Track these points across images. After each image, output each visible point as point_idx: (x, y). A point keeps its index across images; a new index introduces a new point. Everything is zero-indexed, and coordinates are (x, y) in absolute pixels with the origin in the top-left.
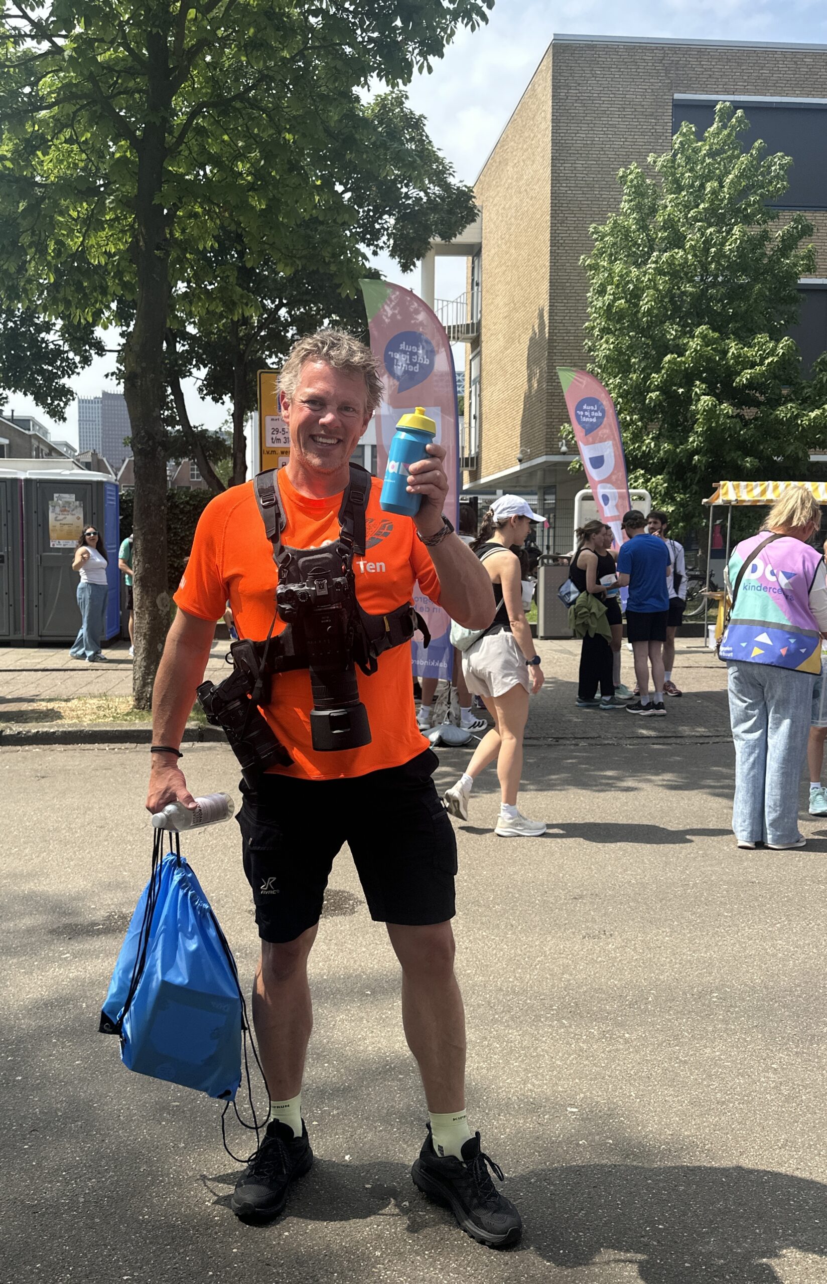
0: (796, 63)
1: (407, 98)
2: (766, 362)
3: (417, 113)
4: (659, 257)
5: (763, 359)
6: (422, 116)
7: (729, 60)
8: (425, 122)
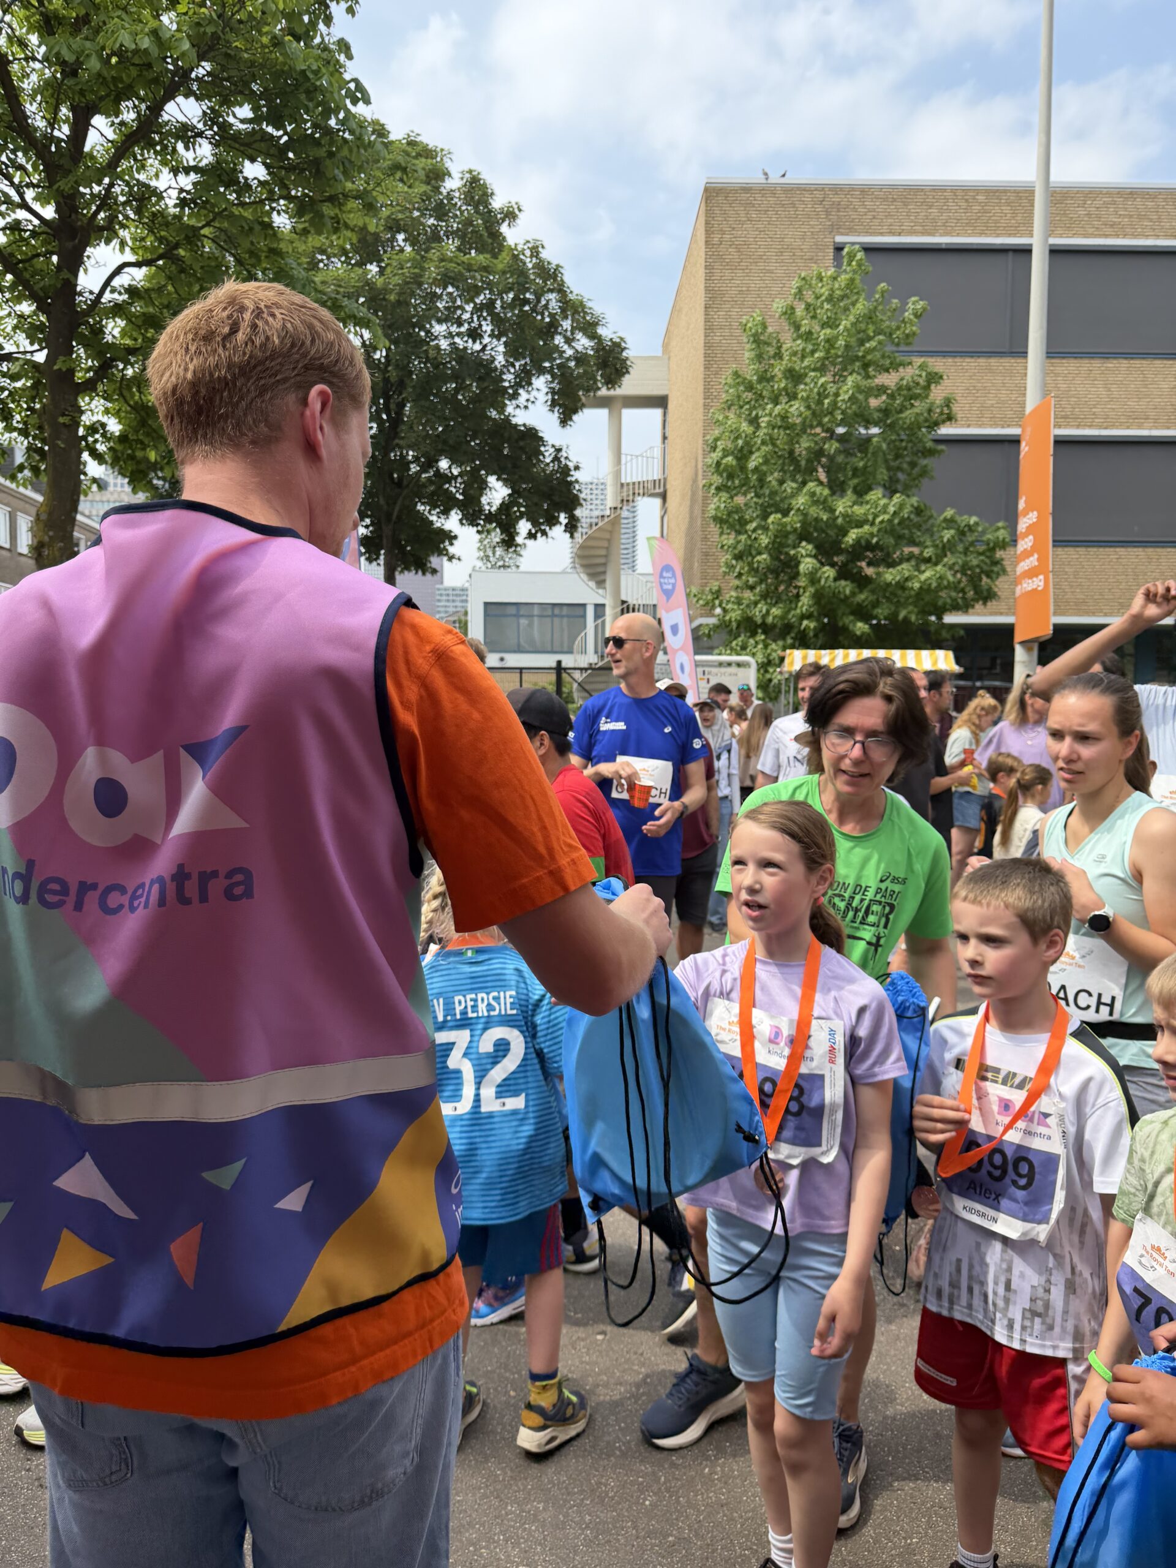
0: (967, 201)
1: (543, 247)
2: (878, 520)
3: (554, 262)
4: (772, 410)
5: (876, 516)
6: (558, 266)
7: (894, 200)
8: (562, 270)
